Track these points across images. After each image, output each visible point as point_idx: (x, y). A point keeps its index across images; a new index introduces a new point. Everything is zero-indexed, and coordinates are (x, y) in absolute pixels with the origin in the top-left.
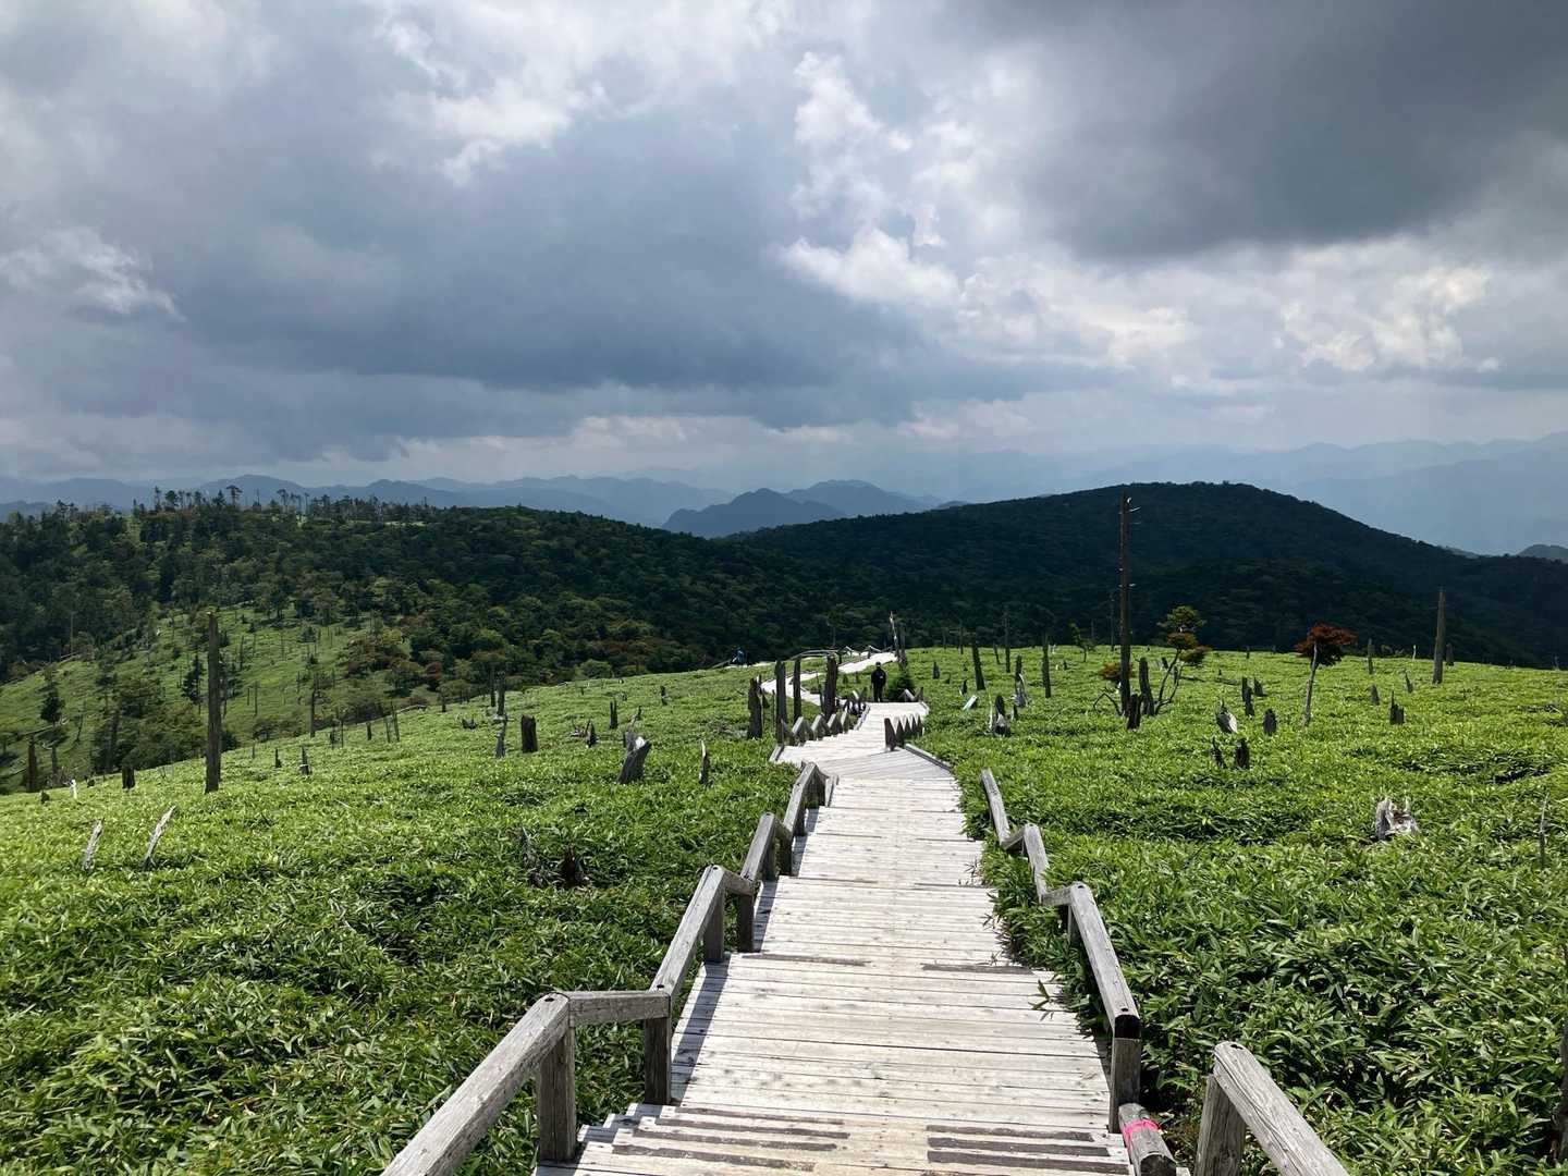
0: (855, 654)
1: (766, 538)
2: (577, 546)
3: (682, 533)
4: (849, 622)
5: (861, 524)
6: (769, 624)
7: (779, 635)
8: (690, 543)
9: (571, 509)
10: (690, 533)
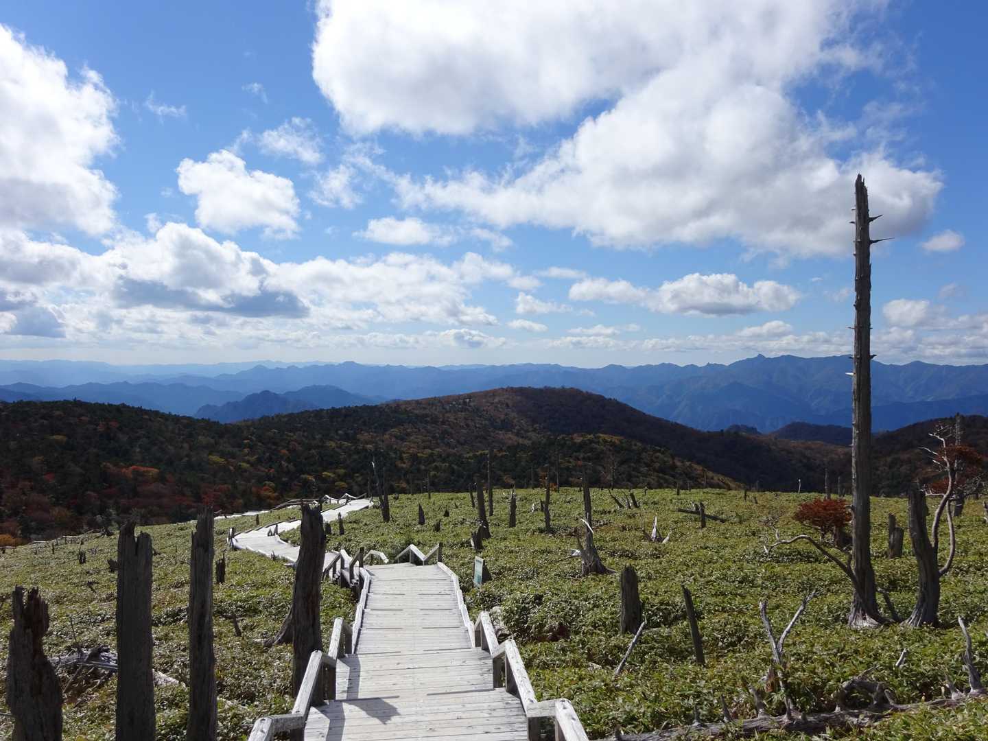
0: (334, 501)
1: (266, 423)
2: (120, 429)
3: (203, 419)
4: (324, 480)
5: (334, 413)
6: (267, 482)
7: (275, 490)
8: (208, 426)
9: (117, 402)
10: (209, 419)
